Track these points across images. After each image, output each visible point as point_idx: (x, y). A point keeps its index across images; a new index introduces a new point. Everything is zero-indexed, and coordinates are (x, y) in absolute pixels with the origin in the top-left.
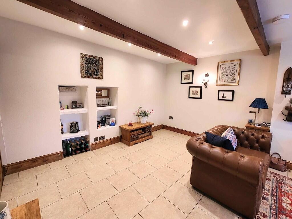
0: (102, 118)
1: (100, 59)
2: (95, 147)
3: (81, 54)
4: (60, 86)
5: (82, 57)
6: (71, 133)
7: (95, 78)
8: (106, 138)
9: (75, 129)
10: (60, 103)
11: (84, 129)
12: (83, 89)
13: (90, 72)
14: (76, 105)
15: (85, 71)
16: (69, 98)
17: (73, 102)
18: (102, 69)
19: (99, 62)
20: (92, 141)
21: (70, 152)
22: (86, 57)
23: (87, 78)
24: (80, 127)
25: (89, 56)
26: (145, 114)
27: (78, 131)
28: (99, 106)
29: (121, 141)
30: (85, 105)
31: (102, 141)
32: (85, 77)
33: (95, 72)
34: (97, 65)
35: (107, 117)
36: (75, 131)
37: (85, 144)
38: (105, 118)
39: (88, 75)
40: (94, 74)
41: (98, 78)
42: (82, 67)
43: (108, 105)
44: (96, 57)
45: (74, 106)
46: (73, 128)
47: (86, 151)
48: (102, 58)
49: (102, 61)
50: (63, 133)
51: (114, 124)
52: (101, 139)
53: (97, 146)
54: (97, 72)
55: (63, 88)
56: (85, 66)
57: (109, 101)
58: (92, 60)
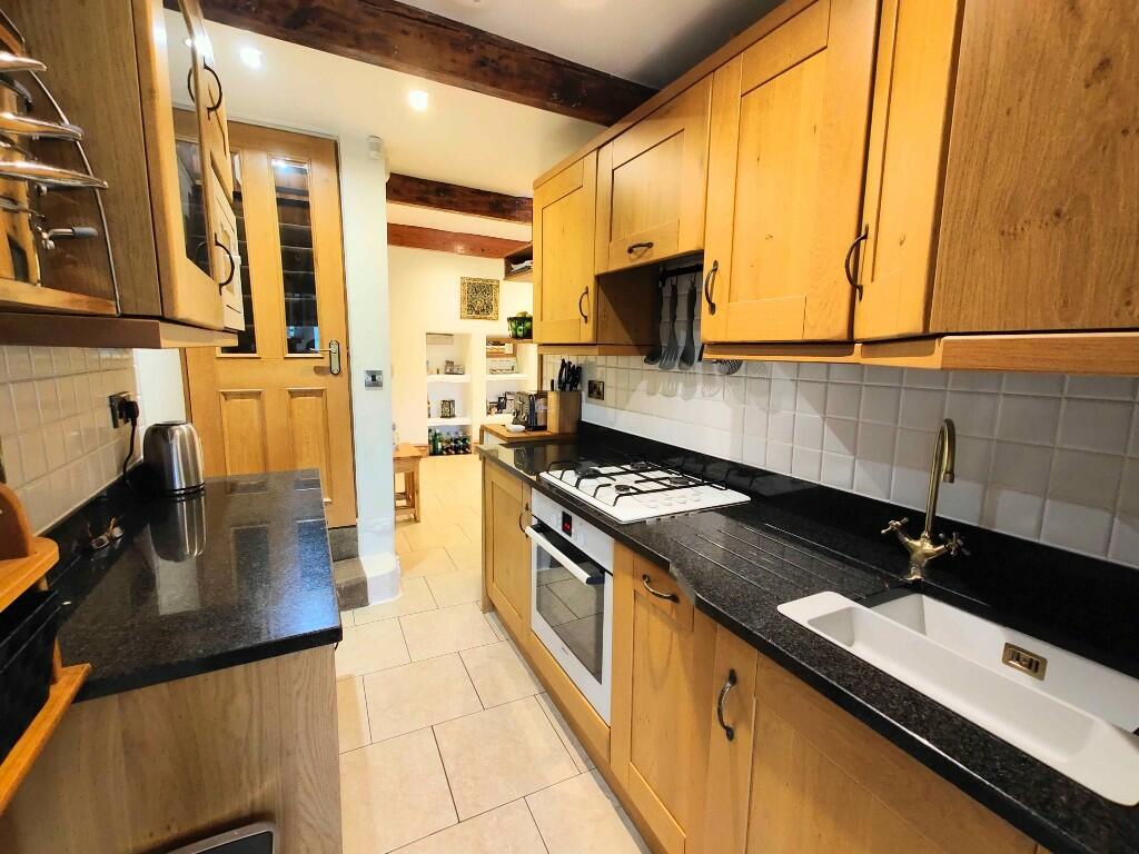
0: (500, 398)
1: (494, 284)
3: (462, 278)
4: (428, 334)
5: (463, 284)
6: (442, 417)
7: (485, 318)
10: (428, 363)
11: (464, 416)
12: (465, 337)
13: (476, 309)
14: (452, 368)
15: (467, 306)
16: (442, 354)
17: (448, 362)
18: (497, 302)
19: (492, 289)
21: (440, 450)
22: (470, 283)
23: (470, 318)
24: (457, 409)
25: (475, 279)
27: (454, 416)
28: (493, 371)
30: (467, 370)
32: (468, 318)
33: (485, 308)
34: (488, 294)
35: (508, 397)
36: (449, 415)
37: (464, 440)
39: (471, 314)
40: (483, 311)
41: (490, 319)
42: (463, 299)
43: (511, 372)
44: (487, 280)
45: (448, 370)
46: (445, 409)
48: (499, 281)
49: (497, 286)
50: (429, 416)
55: (434, 338)
56: (468, 298)
57: (515, 365)
58: (479, 286)
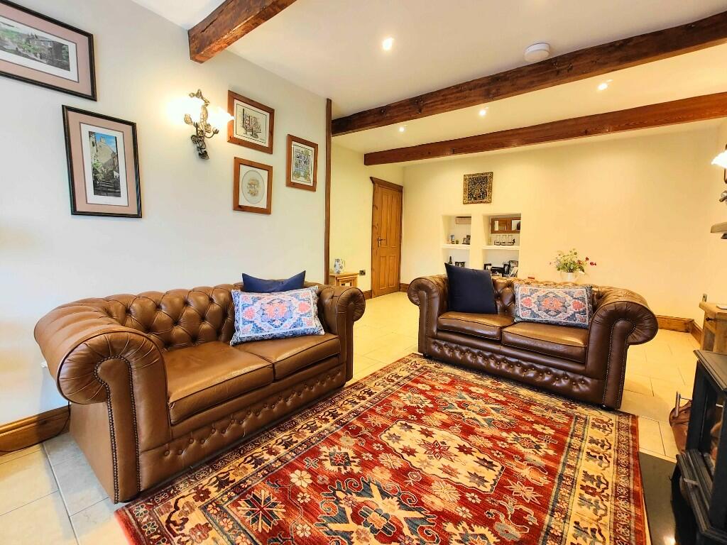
0: (505, 265)
1: (489, 175)
7: (481, 202)
15: (468, 194)
18: (491, 189)
23: (471, 203)
25: (474, 175)
26: (570, 268)
28: (497, 243)
32: (468, 203)
34: (484, 184)
35: (512, 265)
38: (509, 266)
39: (471, 200)
41: (486, 202)
42: (465, 191)
43: (513, 243)
44: (483, 174)
48: (492, 173)
49: (491, 177)
55: (459, 220)
56: (469, 189)
58: (477, 179)
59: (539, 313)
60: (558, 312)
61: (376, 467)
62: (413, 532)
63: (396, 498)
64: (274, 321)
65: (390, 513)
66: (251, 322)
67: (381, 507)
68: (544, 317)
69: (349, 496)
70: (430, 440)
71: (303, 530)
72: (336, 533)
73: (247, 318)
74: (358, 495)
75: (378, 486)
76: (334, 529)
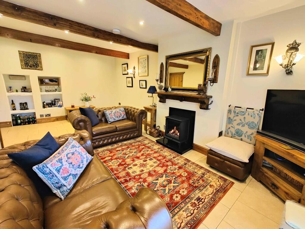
0: (52, 101)
1: (38, 55)
2: (41, 121)
3: (19, 51)
5: (20, 54)
8: (52, 116)
9: (23, 107)
13: (30, 65)
14: (25, 89)
15: (25, 63)
18: (41, 63)
19: (37, 57)
20: (38, 117)
21: (19, 123)
22: (24, 54)
23: (27, 69)
25: (26, 52)
27: (27, 109)
28: (47, 91)
29: (67, 119)
31: (47, 117)
33: (35, 65)
34: (35, 59)
35: (56, 101)
36: (24, 109)
37: (33, 118)
39: (27, 67)
40: (34, 66)
41: (39, 70)
42: (21, 61)
43: (55, 91)
44: (33, 53)
45: (23, 90)
46: (22, 106)
47: (34, 123)
48: (40, 54)
49: (40, 56)
50: (15, 109)
51: (60, 106)
52: (46, 116)
53: (43, 121)
54: (36, 64)
55: (13, 77)
56: (24, 60)
57: (58, 88)
58: (30, 55)
59: (115, 118)
60: (120, 116)
61: (146, 179)
62: (169, 177)
63: (159, 178)
64: (80, 165)
65: (164, 180)
66: (70, 175)
67: (161, 181)
68: (117, 119)
69: (156, 187)
70: (138, 165)
71: (167, 199)
72: (169, 192)
73: (66, 175)
74: (156, 185)
75: (154, 180)
76: (168, 192)
